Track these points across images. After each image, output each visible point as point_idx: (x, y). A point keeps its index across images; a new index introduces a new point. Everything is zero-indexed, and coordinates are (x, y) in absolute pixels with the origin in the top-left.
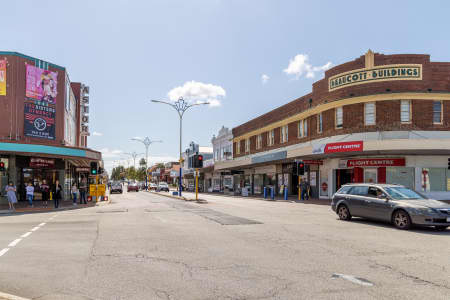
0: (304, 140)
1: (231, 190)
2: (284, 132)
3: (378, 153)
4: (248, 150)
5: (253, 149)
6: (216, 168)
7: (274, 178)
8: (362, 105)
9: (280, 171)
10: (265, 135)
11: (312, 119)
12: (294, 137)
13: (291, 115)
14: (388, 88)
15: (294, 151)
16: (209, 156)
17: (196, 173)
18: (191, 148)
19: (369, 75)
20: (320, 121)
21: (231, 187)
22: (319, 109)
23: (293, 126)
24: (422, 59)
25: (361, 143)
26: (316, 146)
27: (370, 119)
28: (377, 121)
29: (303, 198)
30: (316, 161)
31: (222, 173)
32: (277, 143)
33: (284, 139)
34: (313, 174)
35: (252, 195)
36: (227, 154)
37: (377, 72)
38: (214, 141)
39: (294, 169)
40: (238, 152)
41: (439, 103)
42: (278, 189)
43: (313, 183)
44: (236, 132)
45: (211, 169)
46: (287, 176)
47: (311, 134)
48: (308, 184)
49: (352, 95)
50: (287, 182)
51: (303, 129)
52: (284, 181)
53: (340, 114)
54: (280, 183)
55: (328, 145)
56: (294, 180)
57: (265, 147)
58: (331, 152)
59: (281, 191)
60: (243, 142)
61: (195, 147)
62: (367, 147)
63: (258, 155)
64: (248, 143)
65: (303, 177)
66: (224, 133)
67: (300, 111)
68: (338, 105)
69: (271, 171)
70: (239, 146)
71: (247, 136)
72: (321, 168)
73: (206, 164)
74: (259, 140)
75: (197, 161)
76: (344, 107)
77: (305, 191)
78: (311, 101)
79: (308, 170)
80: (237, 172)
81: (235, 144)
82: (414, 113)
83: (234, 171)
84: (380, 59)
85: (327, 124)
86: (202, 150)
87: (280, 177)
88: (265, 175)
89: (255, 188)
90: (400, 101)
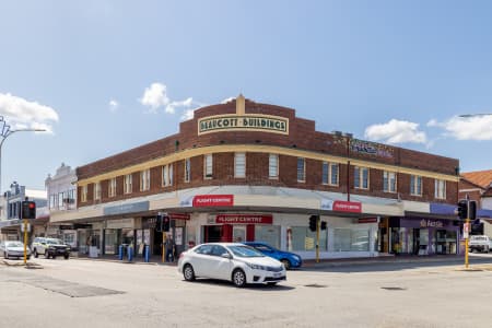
0: (168, 190)
1: (74, 250)
2: (146, 178)
3: (247, 209)
4: (97, 197)
5: (105, 197)
6: (52, 220)
7: (131, 233)
8: (232, 155)
9: (139, 226)
10: (120, 180)
11: (178, 165)
12: (157, 186)
13: (154, 157)
14: (257, 139)
15: (159, 202)
16: (44, 203)
17: (25, 226)
18: (13, 191)
19: (240, 124)
20: (188, 168)
21: (73, 245)
22: (187, 154)
23: (156, 173)
24: (289, 113)
25: (231, 197)
26: (182, 198)
27: (240, 171)
28: (247, 174)
29: (167, 259)
30: (183, 215)
31: (62, 228)
32: (136, 191)
33: (145, 186)
34: (179, 231)
35: (103, 256)
36: (68, 201)
37: (248, 119)
38: (49, 182)
39: (158, 224)
40: (84, 199)
41: (302, 160)
42: (136, 247)
43: (179, 242)
44: (82, 172)
45: (45, 221)
46: (148, 233)
47: (178, 184)
48: (173, 242)
49: (222, 143)
50: (147, 241)
51: (167, 175)
52: (145, 239)
53: (209, 162)
54: (140, 241)
55: (197, 197)
56: (157, 238)
57: (120, 194)
58: (200, 206)
59: (141, 251)
60: (91, 187)
61: (19, 190)
62: (238, 202)
63: (110, 204)
64: (97, 188)
65: (167, 235)
66: (64, 173)
67: (165, 155)
68: (208, 151)
69: (128, 226)
70: (85, 192)
71: (96, 179)
72: (189, 223)
73: (40, 212)
74: (113, 185)
75: (26, 209)
76: (214, 155)
77: (170, 251)
78: (178, 143)
79: (174, 226)
80: (83, 226)
81: (79, 189)
82: (281, 169)
83: (77, 225)
84: (251, 107)
85: (197, 177)
86: (31, 194)
87: (139, 233)
88: (119, 230)
89: (107, 247)
90: (268, 154)
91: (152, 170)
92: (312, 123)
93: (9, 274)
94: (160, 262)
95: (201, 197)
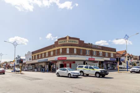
0: (52, 56)
1: (31, 70)
2: (47, 54)
3: (70, 60)
4: (36, 58)
5: (38, 58)
6: (26, 63)
7: (44, 66)
8: (66, 48)
9: (46, 64)
10: (41, 54)
11: (54, 51)
12: (49, 55)
13: (49, 49)
14: (72, 45)
15: (50, 59)
16: (25, 60)
17: (20, 65)
18: (18, 57)
19: (68, 41)
20: (56, 52)
21: (31, 69)
22: (56, 48)
23: (49, 53)
24: (78, 39)
25: (66, 58)
26: (55, 58)
27: (68, 52)
28: (69, 52)
29: (52, 71)
30: (55, 62)
31: (29, 65)
32: (45, 57)
33: (47, 56)
34: (55, 65)
35: (38, 71)
36: (30, 59)
38: (26, 55)
39: (50, 64)
40: (33, 59)
41: (81, 49)
42: (45, 69)
43: (54, 67)
44: (33, 53)
45: (25, 64)
46: (48, 66)
47: (54, 55)
48: (53, 68)
49: (64, 46)
50: (48, 67)
51: (52, 53)
52: (47, 67)
53: (61, 50)
54: (46, 68)
55: (58, 58)
56: (50, 67)
57: (41, 57)
58: (59, 60)
59: (46, 70)
60: (35, 56)
61: (19, 57)
62: (67, 59)
63: (39, 60)
64: (36, 56)
65: (52, 66)
66: (29, 53)
67: (51, 49)
68: (61, 48)
69: (43, 64)
70: (34, 57)
71: (36, 54)
72: (57, 64)
73: (24, 62)
74: (40, 56)
75: (21, 61)
76: (62, 49)
77: (52, 70)
78: (54, 46)
79: (53, 64)
80: (33, 65)
81: (32, 56)
82: (77, 51)
83: (32, 64)
84: (70, 38)
85: (58, 53)
86: (22, 58)
87: (46, 66)
88: (41, 65)
89: (39, 69)
90: (74, 48)
91: (48, 52)
92: (83, 41)
93: (17, 75)
94: (50, 72)
95: (59, 58)
